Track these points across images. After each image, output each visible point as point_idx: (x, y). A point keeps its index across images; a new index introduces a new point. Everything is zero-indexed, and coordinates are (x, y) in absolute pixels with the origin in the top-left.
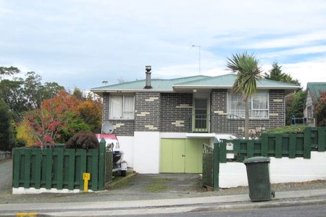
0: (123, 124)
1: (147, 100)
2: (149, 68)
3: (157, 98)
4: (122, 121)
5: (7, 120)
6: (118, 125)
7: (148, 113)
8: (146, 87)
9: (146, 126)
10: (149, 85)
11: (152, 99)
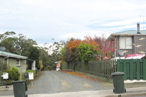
0: (127, 51)
1: (140, 39)
2: (139, 24)
3: (145, 38)
4: (127, 50)
5: (39, 53)
6: (125, 52)
7: (141, 46)
8: (138, 33)
9: (140, 52)
10: (139, 32)
11: (142, 39)
